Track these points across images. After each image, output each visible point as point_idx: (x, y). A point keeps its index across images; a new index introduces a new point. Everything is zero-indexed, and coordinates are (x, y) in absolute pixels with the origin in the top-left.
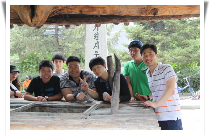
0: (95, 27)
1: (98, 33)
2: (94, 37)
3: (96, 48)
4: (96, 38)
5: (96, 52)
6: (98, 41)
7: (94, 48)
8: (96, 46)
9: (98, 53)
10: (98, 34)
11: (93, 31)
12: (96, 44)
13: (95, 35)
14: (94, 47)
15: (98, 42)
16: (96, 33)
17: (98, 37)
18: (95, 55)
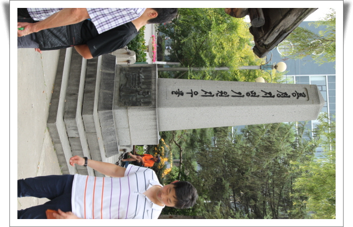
0: (237, 92)
1: (228, 96)
2: (222, 91)
3: (203, 93)
4: (220, 94)
5: (196, 93)
6: (215, 96)
7: (202, 90)
8: (206, 94)
9: (194, 95)
10: (226, 96)
11: (232, 91)
12: (210, 93)
13: (225, 92)
14: (204, 90)
15: (213, 96)
16: (228, 94)
17: (221, 96)
18: (191, 92)
